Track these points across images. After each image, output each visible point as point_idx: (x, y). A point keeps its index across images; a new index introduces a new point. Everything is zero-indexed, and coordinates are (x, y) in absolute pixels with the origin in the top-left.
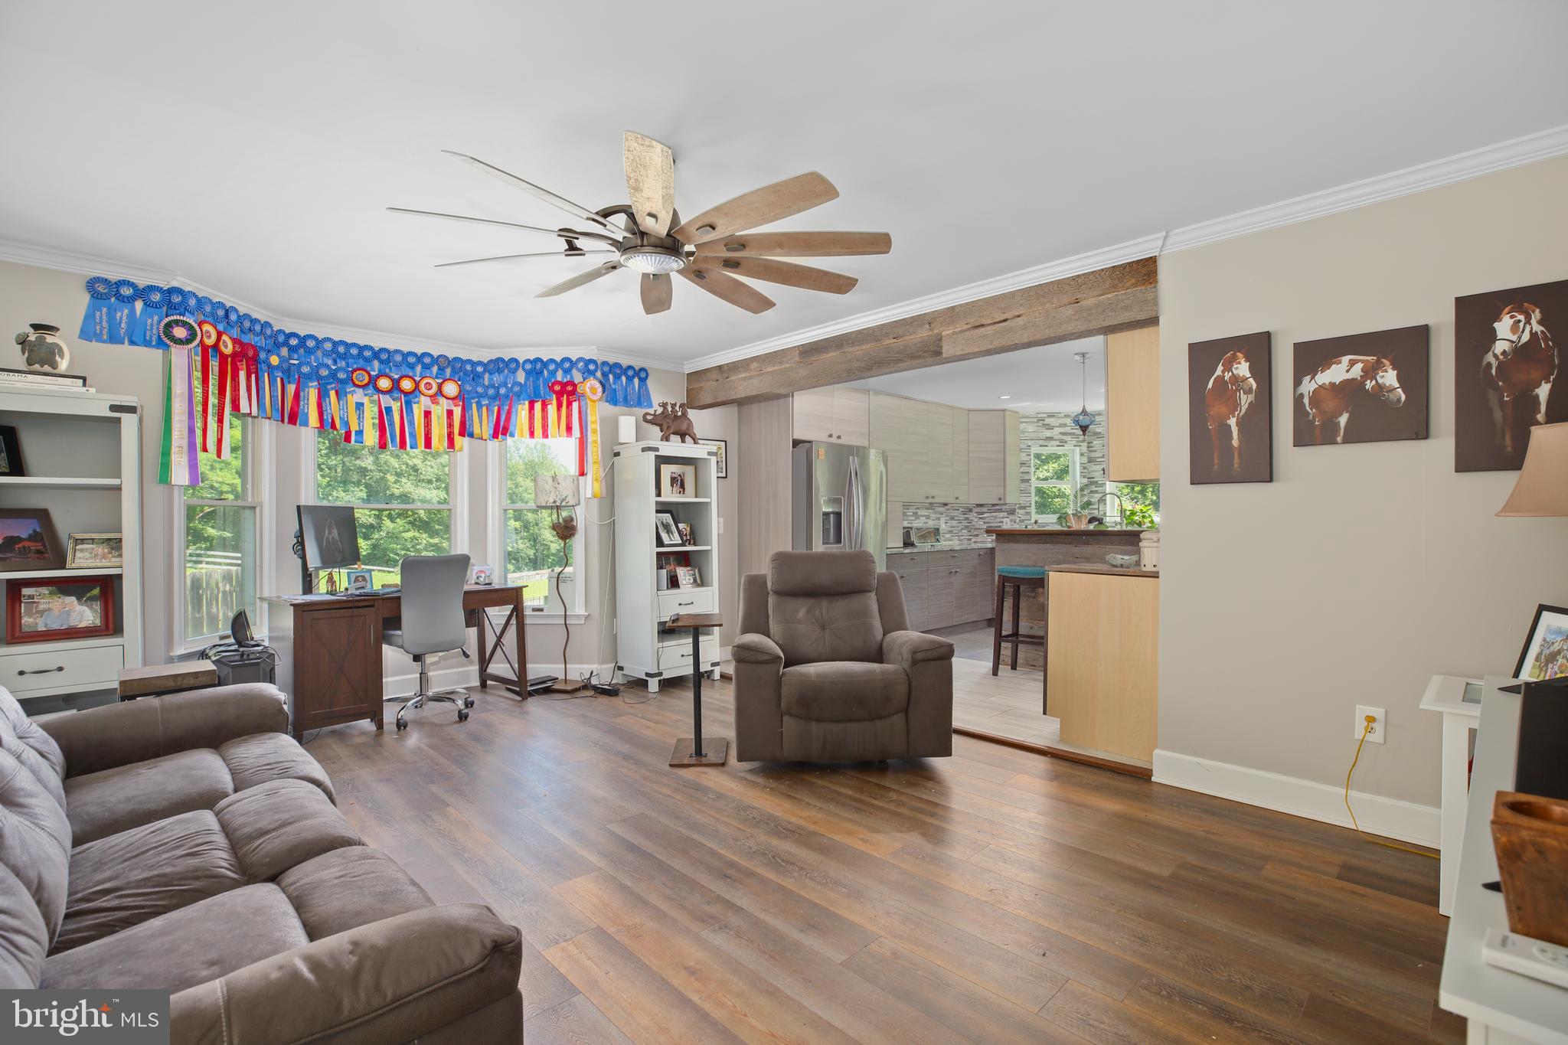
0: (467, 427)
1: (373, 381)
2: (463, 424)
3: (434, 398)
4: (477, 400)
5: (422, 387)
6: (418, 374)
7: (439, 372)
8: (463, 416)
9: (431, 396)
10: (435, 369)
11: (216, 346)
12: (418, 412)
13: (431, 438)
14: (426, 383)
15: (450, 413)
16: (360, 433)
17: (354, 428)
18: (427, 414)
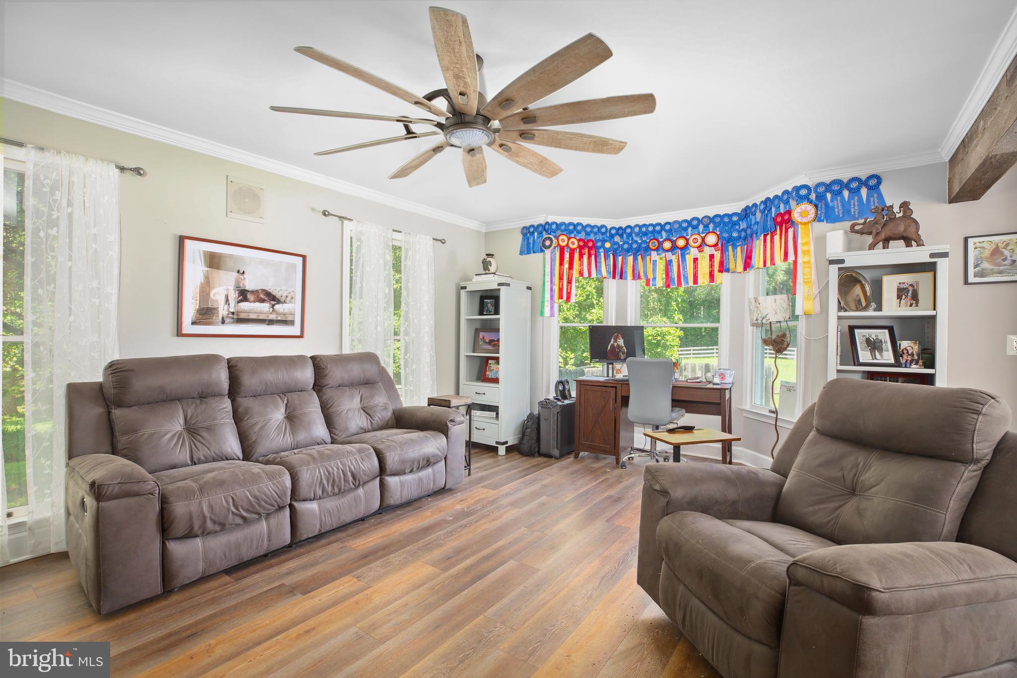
0: (725, 265)
1: (660, 244)
2: (721, 263)
3: (700, 248)
4: (731, 243)
5: (691, 242)
6: (689, 234)
7: (705, 229)
8: (722, 257)
9: (698, 247)
10: (701, 227)
11: (567, 245)
12: (689, 259)
13: (698, 276)
14: (694, 239)
15: (712, 257)
16: (654, 279)
17: (651, 276)
18: (696, 260)
